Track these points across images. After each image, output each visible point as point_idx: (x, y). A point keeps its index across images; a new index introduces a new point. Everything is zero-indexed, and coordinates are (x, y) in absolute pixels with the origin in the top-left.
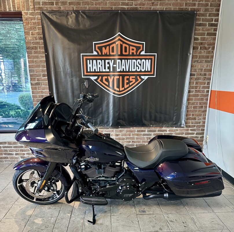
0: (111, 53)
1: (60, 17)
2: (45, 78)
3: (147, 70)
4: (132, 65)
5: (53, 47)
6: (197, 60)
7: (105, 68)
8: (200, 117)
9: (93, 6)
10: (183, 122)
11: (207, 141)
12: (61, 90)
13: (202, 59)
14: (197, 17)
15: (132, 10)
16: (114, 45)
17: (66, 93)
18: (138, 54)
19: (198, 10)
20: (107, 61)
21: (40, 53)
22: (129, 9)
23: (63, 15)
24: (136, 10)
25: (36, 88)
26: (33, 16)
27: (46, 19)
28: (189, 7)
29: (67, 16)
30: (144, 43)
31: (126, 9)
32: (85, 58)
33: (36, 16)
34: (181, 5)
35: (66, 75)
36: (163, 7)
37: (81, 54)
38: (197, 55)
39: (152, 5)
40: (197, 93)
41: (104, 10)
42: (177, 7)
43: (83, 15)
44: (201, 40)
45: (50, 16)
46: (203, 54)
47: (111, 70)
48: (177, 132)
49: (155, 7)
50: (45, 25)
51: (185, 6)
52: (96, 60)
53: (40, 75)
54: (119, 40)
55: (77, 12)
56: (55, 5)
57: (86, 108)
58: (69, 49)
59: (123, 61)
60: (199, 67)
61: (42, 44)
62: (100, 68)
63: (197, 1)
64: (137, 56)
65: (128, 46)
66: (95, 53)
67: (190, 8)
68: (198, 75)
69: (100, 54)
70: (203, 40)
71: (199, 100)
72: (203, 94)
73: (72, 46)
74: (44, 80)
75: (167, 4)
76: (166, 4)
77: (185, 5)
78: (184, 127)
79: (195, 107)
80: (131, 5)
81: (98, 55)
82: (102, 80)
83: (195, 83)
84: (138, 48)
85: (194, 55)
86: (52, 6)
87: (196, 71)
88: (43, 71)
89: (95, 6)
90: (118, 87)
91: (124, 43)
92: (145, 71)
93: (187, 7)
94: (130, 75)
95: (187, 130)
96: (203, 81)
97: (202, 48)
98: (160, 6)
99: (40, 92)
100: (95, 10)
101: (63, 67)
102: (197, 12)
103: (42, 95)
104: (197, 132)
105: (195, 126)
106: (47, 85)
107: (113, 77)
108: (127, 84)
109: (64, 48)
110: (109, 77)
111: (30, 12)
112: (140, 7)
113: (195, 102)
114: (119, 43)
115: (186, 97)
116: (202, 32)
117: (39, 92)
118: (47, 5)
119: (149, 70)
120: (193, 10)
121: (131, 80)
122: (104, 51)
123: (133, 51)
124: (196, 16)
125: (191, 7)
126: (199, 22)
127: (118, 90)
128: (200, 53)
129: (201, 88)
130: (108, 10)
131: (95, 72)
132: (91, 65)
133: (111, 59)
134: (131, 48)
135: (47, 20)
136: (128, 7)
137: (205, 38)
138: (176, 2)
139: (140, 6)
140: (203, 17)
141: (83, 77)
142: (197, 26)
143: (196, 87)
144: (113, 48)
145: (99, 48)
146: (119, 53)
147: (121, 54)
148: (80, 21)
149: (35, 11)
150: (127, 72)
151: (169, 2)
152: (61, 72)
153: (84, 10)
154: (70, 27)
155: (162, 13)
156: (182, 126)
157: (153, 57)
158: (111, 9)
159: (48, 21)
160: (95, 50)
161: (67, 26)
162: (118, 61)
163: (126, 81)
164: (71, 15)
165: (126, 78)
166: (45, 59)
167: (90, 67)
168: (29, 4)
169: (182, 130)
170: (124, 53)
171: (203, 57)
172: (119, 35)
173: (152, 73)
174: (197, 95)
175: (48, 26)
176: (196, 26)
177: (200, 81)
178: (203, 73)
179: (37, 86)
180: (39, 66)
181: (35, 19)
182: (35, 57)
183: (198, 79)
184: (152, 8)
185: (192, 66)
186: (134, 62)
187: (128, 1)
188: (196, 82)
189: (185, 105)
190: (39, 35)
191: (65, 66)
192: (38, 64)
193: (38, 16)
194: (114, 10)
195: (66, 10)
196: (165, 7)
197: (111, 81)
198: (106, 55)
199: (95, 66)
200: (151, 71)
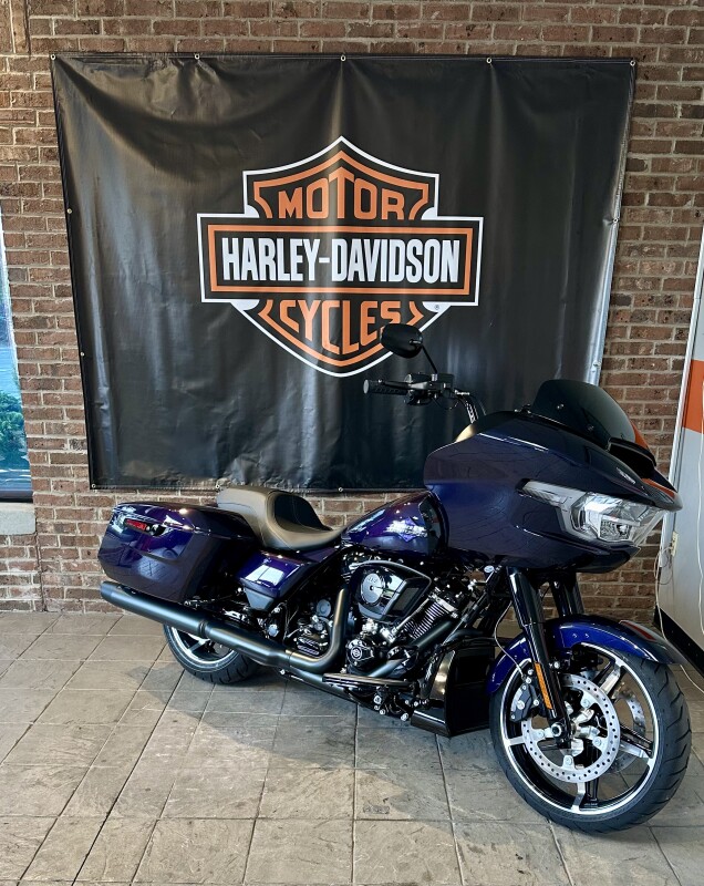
0: (312, 215)
1: (120, 76)
2: (63, 300)
3: (444, 279)
5: (95, 189)
6: (637, 243)
7: (287, 270)
9: (245, 38)
11: (673, 554)
12: (123, 345)
13: (657, 242)
14: (641, 82)
15: (393, 54)
16: (323, 184)
17: (142, 359)
18: (412, 217)
19: (645, 55)
20: (294, 243)
21: (47, 207)
22: (379, 51)
23: (134, 71)
24: (405, 52)
25: (32, 336)
26: (25, 71)
27: (70, 81)
28: (608, 44)
29: (147, 74)
30: (436, 176)
31: (369, 51)
32: (212, 229)
33: (35, 74)
34: (578, 35)
35: (141, 290)
36: (506, 43)
37: (199, 216)
38: (639, 224)
39: (465, 34)
40: (636, 371)
41: (285, 51)
42: (563, 45)
43: (208, 70)
44: (653, 171)
45: (85, 73)
46: (660, 224)
47: (312, 277)
49: (476, 41)
50: (65, 106)
51: (593, 40)
52: (256, 236)
53: (45, 291)
54: (342, 163)
55: (185, 61)
56: (103, 34)
57: (218, 415)
58: (155, 194)
59: (356, 243)
60: (647, 269)
61: (55, 177)
62: (267, 267)
63: (638, 23)
64: (410, 227)
65: (373, 189)
66: (250, 212)
67: (611, 48)
68: (640, 300)
69: (269, 215)
70: (662, 171)
71: (644, 395)
72: (661, 373)
73: (167, 183)
74: (61, 309)
75: (524, 32)
76: (521, 32)
77: (594, 35)
80: (386, 36)
81: (263, 220)
82: (275, 314)
83: (629, 333)
84: (412, 197)
85: (628, 224)
86: (94, 36)
87: (634, 287)
88: (57, 274)
89: (252, 37)
90: (337, 340)
91: (358, 174)
92: (438, 284)
93: (601, 44)
94: (380, 298)
96: (661, 326)
97: (660, 201)
98: (496, 37)
99: (47, 355)
100: (251, 54)
101: (130, 263)
102: (639, 64)
103: (53, 362)
106: (70, 328)
107: (315, 304)
108: (371, 329)
109: (135, 193)
110: (302, 303)
111: (12, 56)
112: (422, 44)
113: (628, 406)
114: (338, 175)
116: (659, 138)
117: (44, 351)
118: (73, 33)
119: (454, 279)
120: (622, 55)
121: (384, 314)
122: (286, 205)
123: (392, 208)
124: (636, 78)
125: (617, 45)
126: (647, 102)
127: (336, 350)
128: (652, 216)
129: (653, 351)
130: (301, 51)
131: (250, 282)
132: (234, 258)
133: (311, 237)
134: (386, 194)
135: (73, 87)
136: (375, 41)
137: (668, 160)
138: (560, 24)
139: (420, 36)
140: (663, 83)
141: (204, 300)
142: (640, 115)
143: (634, 348)
144: (318, 194)
145: (264, 192)
146: (341, 215)
147: (350, 219)
148: (197, 92)
149: (30, 53)
150: (371, 285)
151: (533, 25)
152: (124, 279)
153: (213, 53)
154: (158, 114)
155: (505, 66)
157: (469, 232)
158: (311, 51)
159: (78, 91)
160: (252, 202)
161: (148, 109)
162: (336, 243)
163: (365, 320)
164: (165, 71)
165: (365, 306)
166: (64, 232)
167: (231, 265)
168: (8, 29)
170: (358, 214)
171: (661, 233)
172: (342, 146)
173: (466, 291)
174: (639, 379)
175: (77, 111)
176: (633, 115)
177: (650, 324)
178: (660, 293)
179: (36, 330)
180: (43, 258)
181: (29, 83)
182: (27, 224)
183: (643, 316)
184: (467, 47)
185: (617, 268)
186: (398, 249)
187: (377, 21)
188: (633, 328)
190: (43, 141)
191: (137, 257)
192: (41, 250)
193: (43, 73)
194: (323, 54)
195: (144, 53)
196: (517, 43)
197: (309, 316)
198: (291, 220)
199: (249, 260)
200: (460, 285)
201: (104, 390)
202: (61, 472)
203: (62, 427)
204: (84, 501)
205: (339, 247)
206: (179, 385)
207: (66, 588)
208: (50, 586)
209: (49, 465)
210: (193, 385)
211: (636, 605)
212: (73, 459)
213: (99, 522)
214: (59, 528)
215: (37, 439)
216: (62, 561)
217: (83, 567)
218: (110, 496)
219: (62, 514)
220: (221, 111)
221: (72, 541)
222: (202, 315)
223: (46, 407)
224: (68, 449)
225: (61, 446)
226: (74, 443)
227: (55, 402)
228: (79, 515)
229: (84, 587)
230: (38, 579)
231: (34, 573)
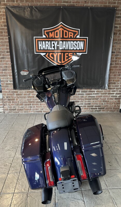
0: (56, 37)
1: (19, 10)
2: (8, 53)
3: (81, 49)
4: (70, 45)
5: (14, 32)
6: (116, 42)
7: (51, 47)
8: (118, 82)
10: (107, 86)
12: (20, 62)
13: (120, 41)
14: (117, 12)
15: (71, 6)
16: (58, 31)
17: (23, 65)
18: (75, 37)
19: (118, 7)
20: (52, 42)
21: (5, 36)
22: (68, 6)
23: (21, 10)
24: (73, 6)
25: (2, 61)
29: (24, 10)
30: (79, 29)
31: (66, 6)
32: (37, 40)
33: (2, 10)
34: (106, 3)
35: (23, 52)
36: (92, 4)
37: (34, 37)
38: (116, 38)
39: (84, 3)
40: (116, 65)
41: (51, 6)
42: (103, 5)
43: (36, 9)
44: (119, 28)
45: (12, 10)
47: (56, 49)
48: (102, 92)
49: (87, 4)
50: (8, 17)
51: (108, 4)
52: (45, 41)
53: (4, 52)
54: (61, 27)
55: (31, 8)
56: (15, 2)
58: (26, 33)
59: (64, 42)
60: (118, 47)
61: (6, 30)
62: (47, 47)
63: (117, 1)
64: (74, 39)
65: (67, 32)
66: (44, 36)
67: (112, 5)
68: (117, 52)
69: (48, 37)
71: (118, 70)
72: (120, 65)
73: (27, 31)
75: (96, 2)
78: (107, 89)
79: (115, 75)
80: (70, 3)
81: (46, 38)
82: (49, 56)
83: (115, 58)
84: (75, 33)
86: (13, 3)
87: (116, 50)
88: (7, 49)
89: (44, 3)
90: (61, 60)
91: (65, 29)
92: (80, 50)
93: (110, 5)
94: (69, 53)
95: (109, 91)
97: (120, 34)
98: (90, 3)
100: (44, 6)
101: (21, 46)
102: (117, 9)
103: (6, 66)
104: (116, 93)
105: (115, 88)
106: (9, 59)
107: (57, 54)
108: (67, 58)
109: (22, 33)
110: (54, 54)
112: (76, 5)
113: (115, 72)
114: (61, 29)
115: (108, 68)
117: (4, 63)
118: (9, 2)
119: (83, 49)
120: (114, 7)
121: (69, 55)
122: (51, 35)
123: (71, 35)
124: (116, 11)
125: (113, 5)
126: (118, 16)
127: (60, 62)
128: (119, 37)
129: (119, 62)
130: (54, 6)
131: (44, 50)
133: (56, 41)
134: (70, 33)
135: (9, 13)
136: (67, 4)
138: (102, 1)
139: (76, 3)
141: (35, 53)
142: (117, 18)
143: (116, 61)
144: (57, 33)
145: (47, 33)
146: (61, 37)
147: (63, 38)
148: (34, 14)
149: (1, 6)
150: (67, 50)
151: (97, 1)
152: (20, 50)
153: (37, 6)
154: (26, 18)
155: (92, 8)
156: (106, 88)
157: (85, 40)
158: (56, 6)
159: (10, 14)
160: (44, 35)
161: (24, 17)
162: (60, 42)
163: (66, 57)
164: (27, 10)
165: (66, 54)
166: (8, 40)
167: (40, 46)
169: (106, 91)
170: (65, 37)
172: (61, 24)
173: (85, 51)
174: (117, 67)
176: (116, 18)
177: (119, 57)
178: (120, 51)
179: (2, 60)
180: (4, 45)
181: (1, 12)
182: (1, 39)
183: (117, 55)
184: (85, 5)
185: (113, 46)
186: (72, 43)
188: (116, 57)
189: (108, 73)
190: (4, 23)
191: (22, 45)
192: (3, 44)
193: (3, 10)
194: (58, 6)
195: (23, 6)
196: (94, 4)
197: (55, 56)
198: (52, 38)
199: (44, 45)
200: (84, 50)
201: (16, 71)
202: (7, 87)
203: (8, 78)
204: (12, 92)
205: (61, 43)
206: (30, 70)
207: (9, 109)
208: (5, 108)
209: (5, 85)
210: (33, 69)
211: (116, 109)
212: (10, 84)
213: (15, 96)
214: (7, 97)
215: (3, 80)
216: (8, 103)
217: (12, 105)
218: (17, 91)
219: (8, 95)
220: (38, 17)
221: (10, 100)
222: (35, 56)
223: (5, 74)
224: (9, 82)
225: (8, 82)
226: (10, 81)
227: (6, 73)
228: (11, 95)
229: (12, 108)
230: (3, 107)
231: (2, 106)
